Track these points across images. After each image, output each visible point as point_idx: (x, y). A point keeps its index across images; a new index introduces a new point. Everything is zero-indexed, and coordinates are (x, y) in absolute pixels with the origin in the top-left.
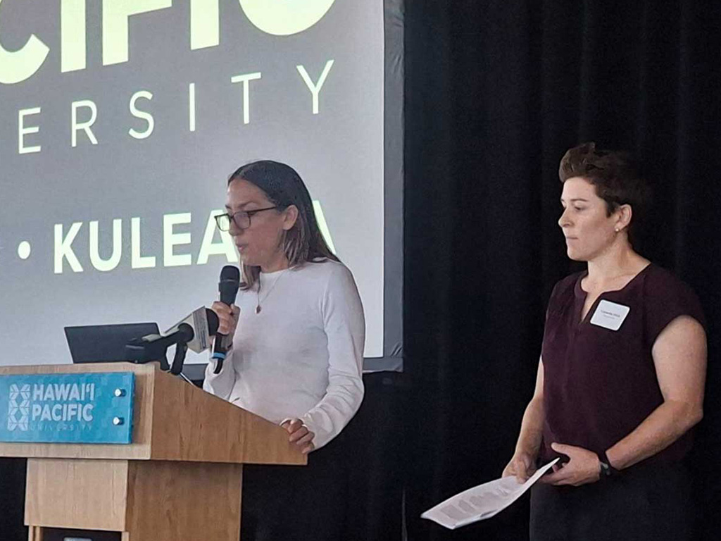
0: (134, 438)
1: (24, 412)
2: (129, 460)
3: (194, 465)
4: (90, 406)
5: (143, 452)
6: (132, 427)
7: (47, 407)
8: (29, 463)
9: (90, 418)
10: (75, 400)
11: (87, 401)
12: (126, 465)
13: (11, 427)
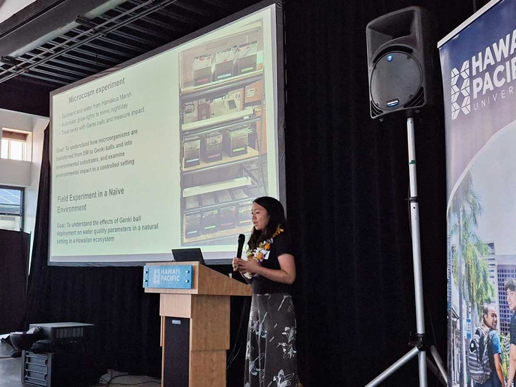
0: (193, 287)
1: (159, 278)
2: (192, 295)
3: (214, 296)
4: (178, 276)
5: (196, 292)
6: (192, 283)
7: (165, 276)
8: (161, 295)
9: (178, 280)
10: (174, 274)
11: (178, 274)
12: (190, 296)
13: (155, 283)
